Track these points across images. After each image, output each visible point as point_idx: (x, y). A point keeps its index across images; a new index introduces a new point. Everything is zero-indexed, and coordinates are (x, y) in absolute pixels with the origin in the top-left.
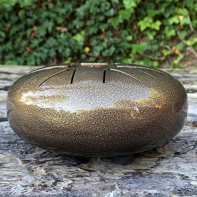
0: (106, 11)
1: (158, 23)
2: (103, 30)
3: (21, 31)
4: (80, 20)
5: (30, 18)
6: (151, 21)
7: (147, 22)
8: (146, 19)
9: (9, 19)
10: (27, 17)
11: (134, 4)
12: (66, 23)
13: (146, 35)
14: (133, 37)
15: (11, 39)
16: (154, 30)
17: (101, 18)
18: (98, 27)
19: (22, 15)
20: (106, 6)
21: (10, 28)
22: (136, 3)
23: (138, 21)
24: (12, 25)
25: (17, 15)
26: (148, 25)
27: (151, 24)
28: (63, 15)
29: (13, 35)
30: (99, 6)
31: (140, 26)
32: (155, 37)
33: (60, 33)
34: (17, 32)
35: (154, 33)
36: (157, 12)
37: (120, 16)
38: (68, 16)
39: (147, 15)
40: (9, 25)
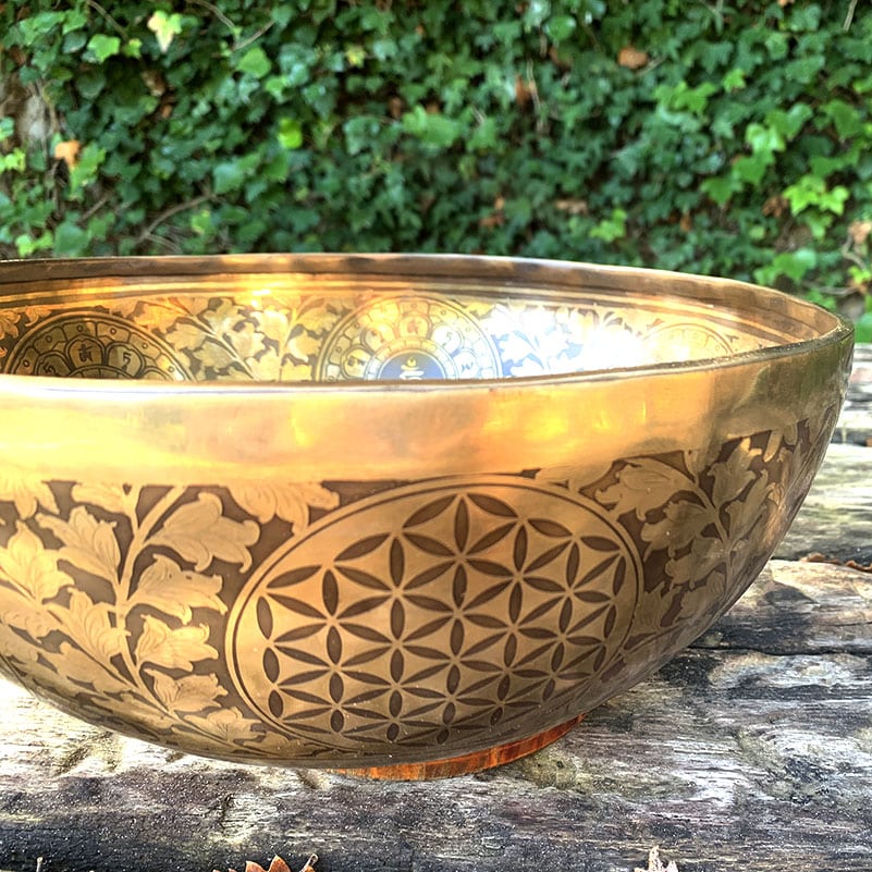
0: (697, 159)
1: (841, 194)
2: (685, 210)
3: (463, 210)
4: (623, 183)
5: (490, 176)
6: (821, 187)
7: (809, 189)
8: (806, 181)
9: (433, 178)
10: (480, 173)
11: (776, 143)
12: (585, 190)
13: (805, 225)
14: (768, 230)
15: (436, 233)
16: (829, 212)
17: (685, 180)
18: (673, 202)
19: (468, 168)
20: (698, 145)
21: (434, 203)
22: (784, 137)
23: (784, 187)
24: (439, 195)
25: (454, 167)
26: (813, 198)
27: (819, 194)
28: (578, 169)
29: (442, 222)
30: (679, 148)
31: (789, 201)
32: (829, 231)
33: (567, 216)
34: (453, 215)
35: (828, 220)
36: (838, 164)
37: (736, 174)
38: (590, 173)
39: (809, 171)
40: (430, 195)
